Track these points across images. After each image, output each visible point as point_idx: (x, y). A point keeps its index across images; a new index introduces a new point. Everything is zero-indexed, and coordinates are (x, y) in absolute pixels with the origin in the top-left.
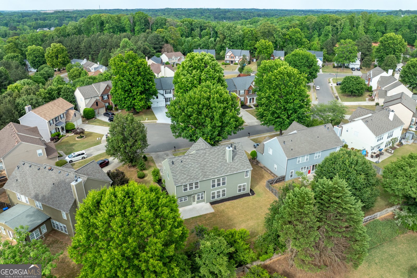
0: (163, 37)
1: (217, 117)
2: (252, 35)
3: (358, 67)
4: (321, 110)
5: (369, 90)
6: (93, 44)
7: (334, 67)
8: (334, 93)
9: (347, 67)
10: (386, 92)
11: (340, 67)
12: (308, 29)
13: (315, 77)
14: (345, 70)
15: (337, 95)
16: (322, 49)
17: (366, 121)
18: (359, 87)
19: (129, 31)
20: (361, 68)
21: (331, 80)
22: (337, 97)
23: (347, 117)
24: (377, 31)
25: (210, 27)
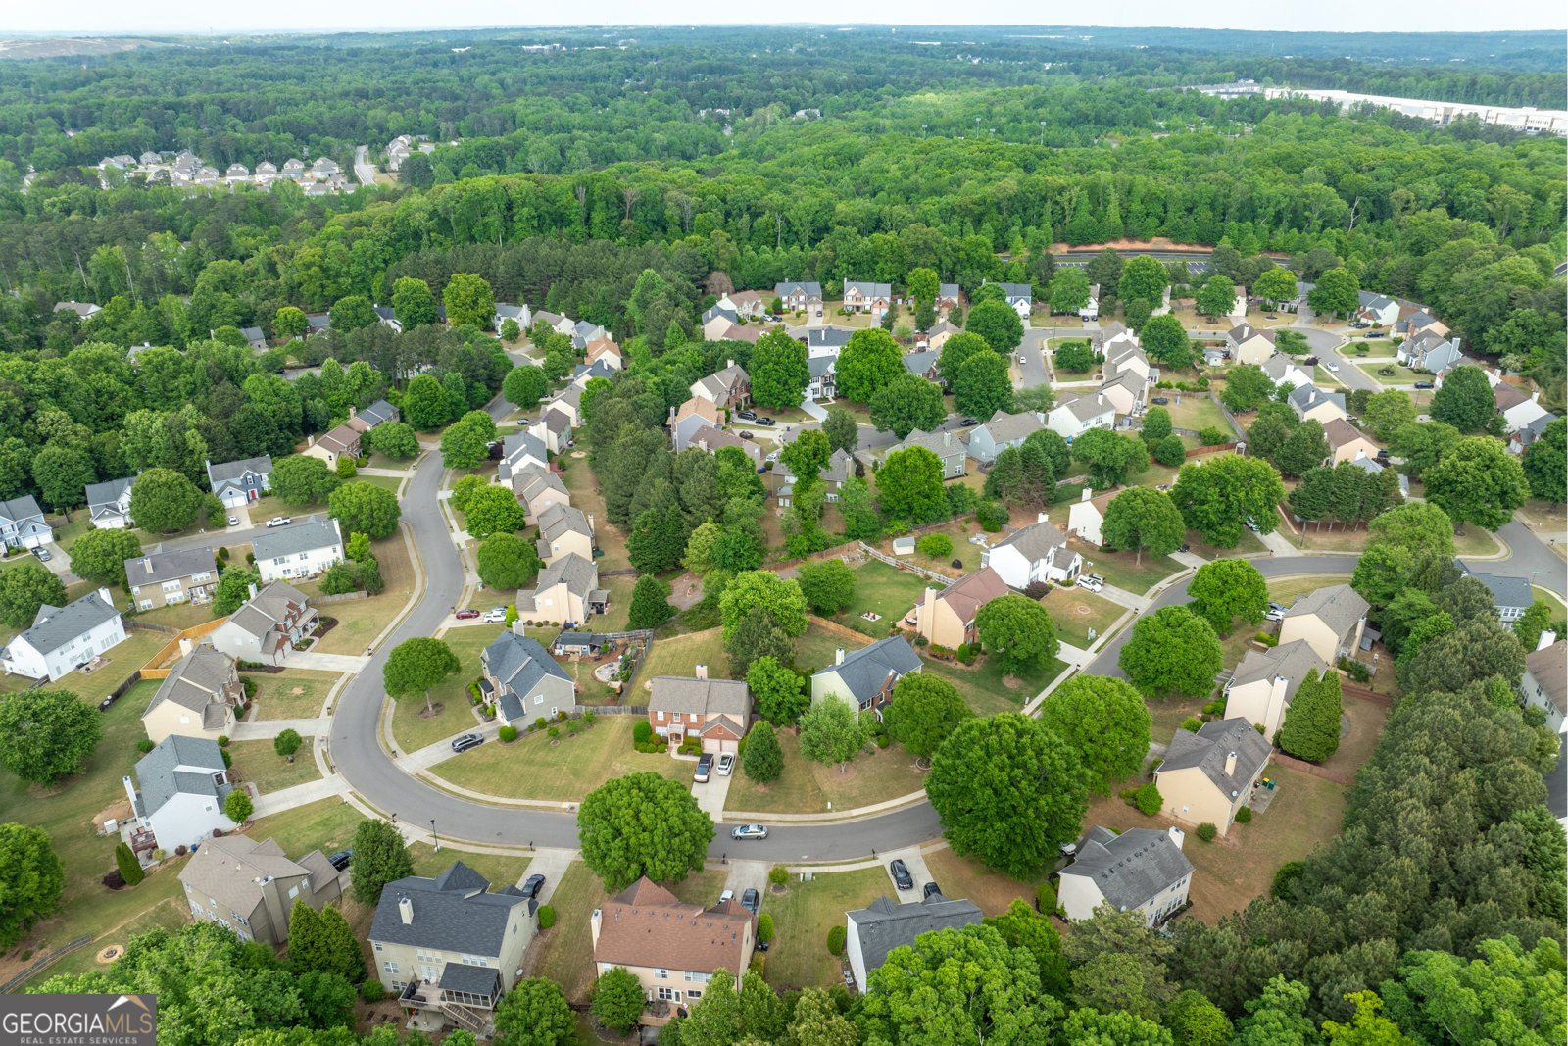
0: (704, 256)
1: (928, 408)
2: (893, 252)
3: (1095, 313)
4: (1026, 397)
5: (1100, 360)
6: (529, 270)
7: (1052, 314)
8: (1048, 369)
9: (1076, 315)
10: (1116, 366)
11: (1063, 314)
12: (1000, 212)
13: (1017, 344)
14: (1071, 320)
15: (1052, 371)
16: (1029, 275)
17: (1071, 407)
18: (1081, 359)
19: (578, 223)
20: (1099, 315)
21: (1045, 343)
22: (1051, 376)
23: (1055, 403)
24: (1147, 215)
25: (771, 209)
